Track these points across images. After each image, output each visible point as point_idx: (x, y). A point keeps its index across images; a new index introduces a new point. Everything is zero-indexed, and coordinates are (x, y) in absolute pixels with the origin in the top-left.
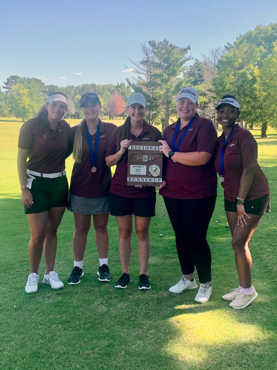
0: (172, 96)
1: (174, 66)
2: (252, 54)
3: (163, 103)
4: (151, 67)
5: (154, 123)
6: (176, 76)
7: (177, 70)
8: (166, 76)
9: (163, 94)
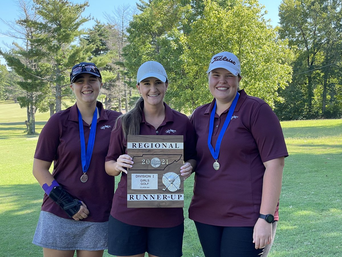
0: (66, 70)
1: (66, 28)
2: (176, 14)
3: (51, 80)
4: (33, 29)
5: (38, 109)
6: (70, 42)
7: (71, 34)
8: (55, 42)
9: (51, 67)
